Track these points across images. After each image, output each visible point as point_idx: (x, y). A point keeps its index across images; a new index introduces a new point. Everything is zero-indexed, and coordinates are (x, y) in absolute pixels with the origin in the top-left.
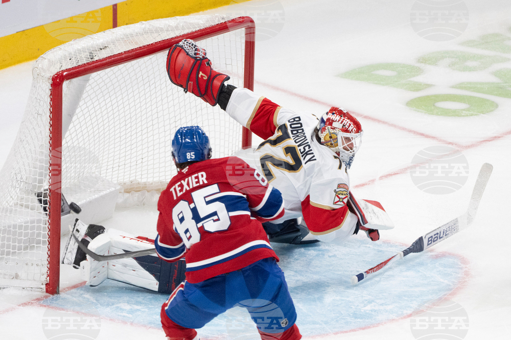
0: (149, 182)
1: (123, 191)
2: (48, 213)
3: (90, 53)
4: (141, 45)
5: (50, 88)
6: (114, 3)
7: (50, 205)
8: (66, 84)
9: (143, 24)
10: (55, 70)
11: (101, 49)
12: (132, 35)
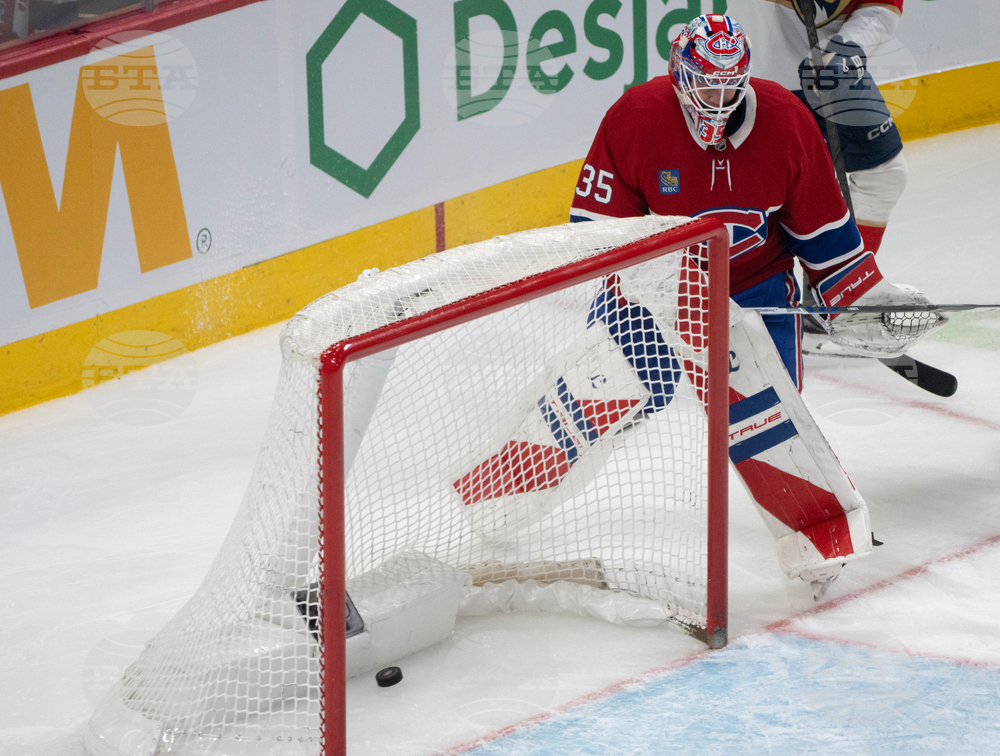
0: (521, 564)
1: (471, 582)
2: (318, 632)
3: (396, 304)
4: (499, 284)
5: (318, 377)
6: (438, 201)
7: (323, 616)
8: (349, 369)
9: (501, 241)
10: (325, 343)
11: (417, 295)
12: (479, 264)
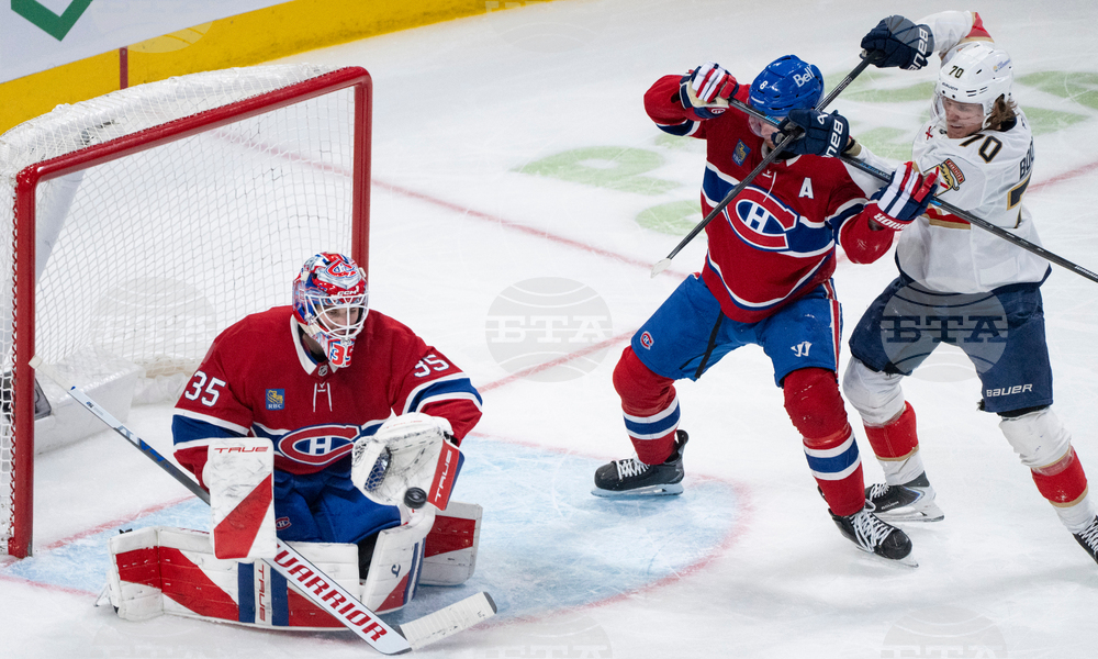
0: (188, 360)
1: (144, 375)
2: (11, 414)
3: (84, 133)
4: (173, 119)
5: (14, 195)
6: (122, 46)
7: (15, 401)
8: (42, 190)
9: (176, 81)
10: (21, 164)
11: (101, 127)
12: (155, 100)
